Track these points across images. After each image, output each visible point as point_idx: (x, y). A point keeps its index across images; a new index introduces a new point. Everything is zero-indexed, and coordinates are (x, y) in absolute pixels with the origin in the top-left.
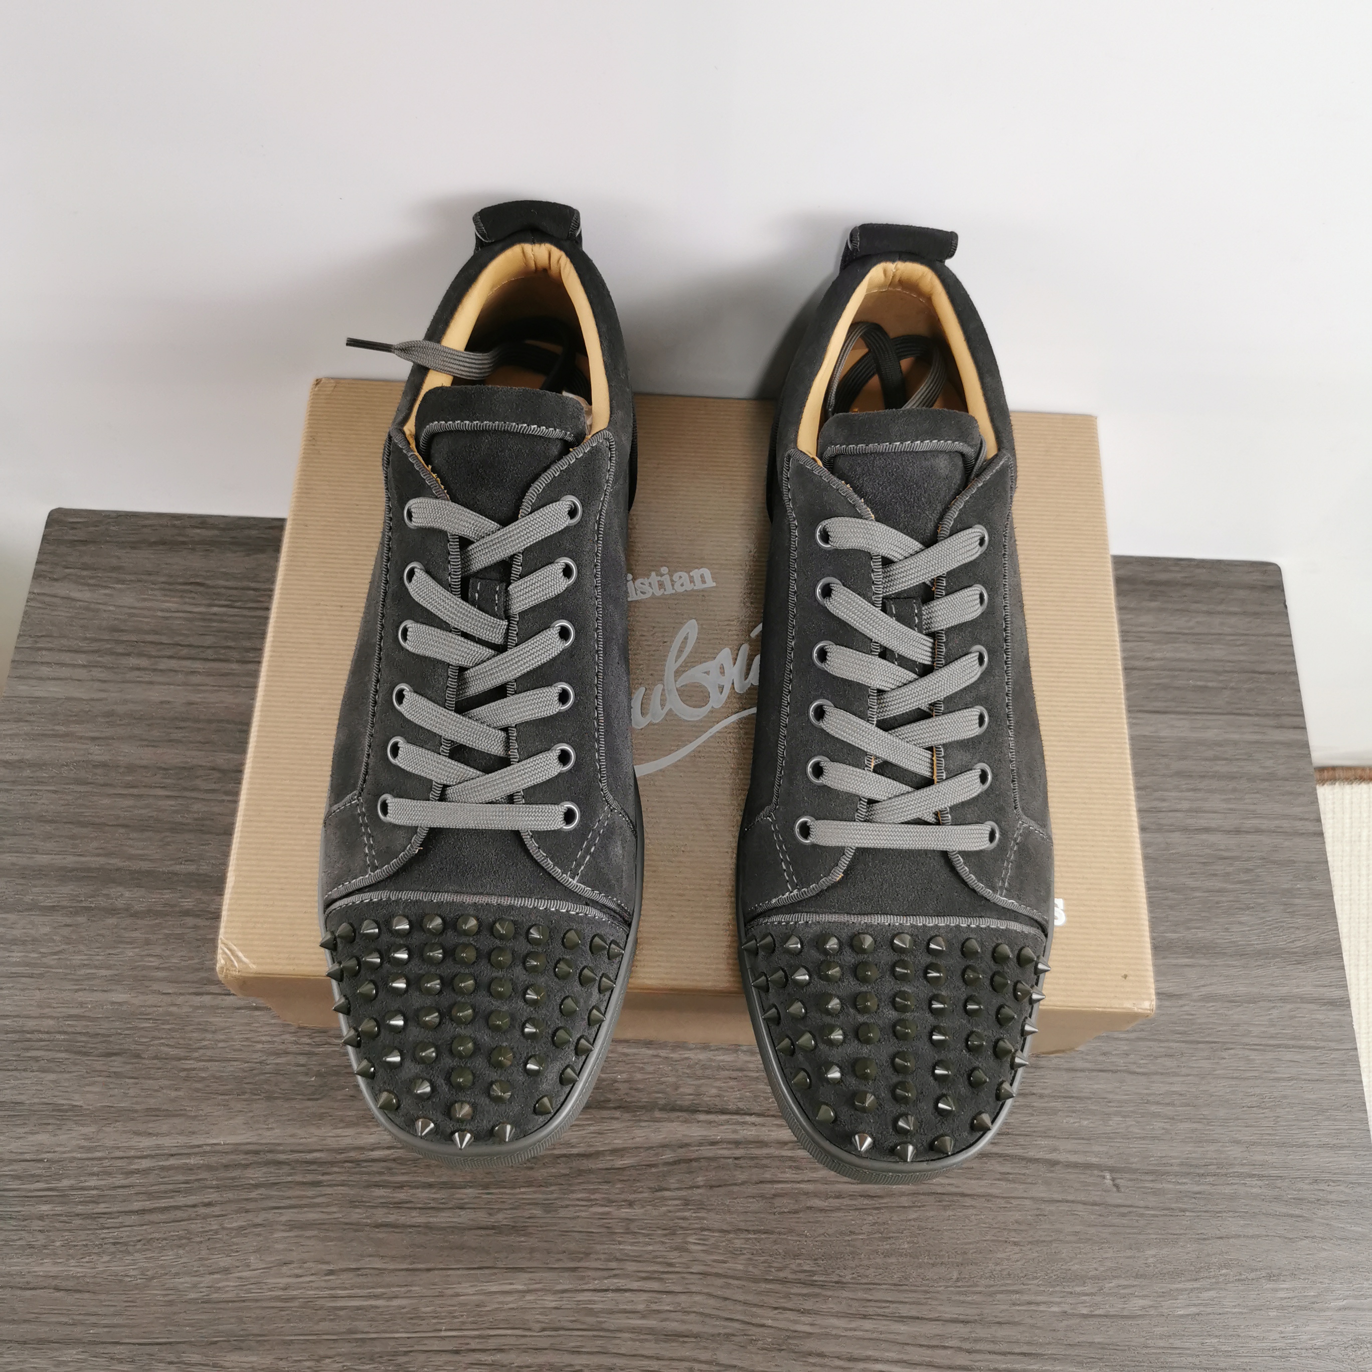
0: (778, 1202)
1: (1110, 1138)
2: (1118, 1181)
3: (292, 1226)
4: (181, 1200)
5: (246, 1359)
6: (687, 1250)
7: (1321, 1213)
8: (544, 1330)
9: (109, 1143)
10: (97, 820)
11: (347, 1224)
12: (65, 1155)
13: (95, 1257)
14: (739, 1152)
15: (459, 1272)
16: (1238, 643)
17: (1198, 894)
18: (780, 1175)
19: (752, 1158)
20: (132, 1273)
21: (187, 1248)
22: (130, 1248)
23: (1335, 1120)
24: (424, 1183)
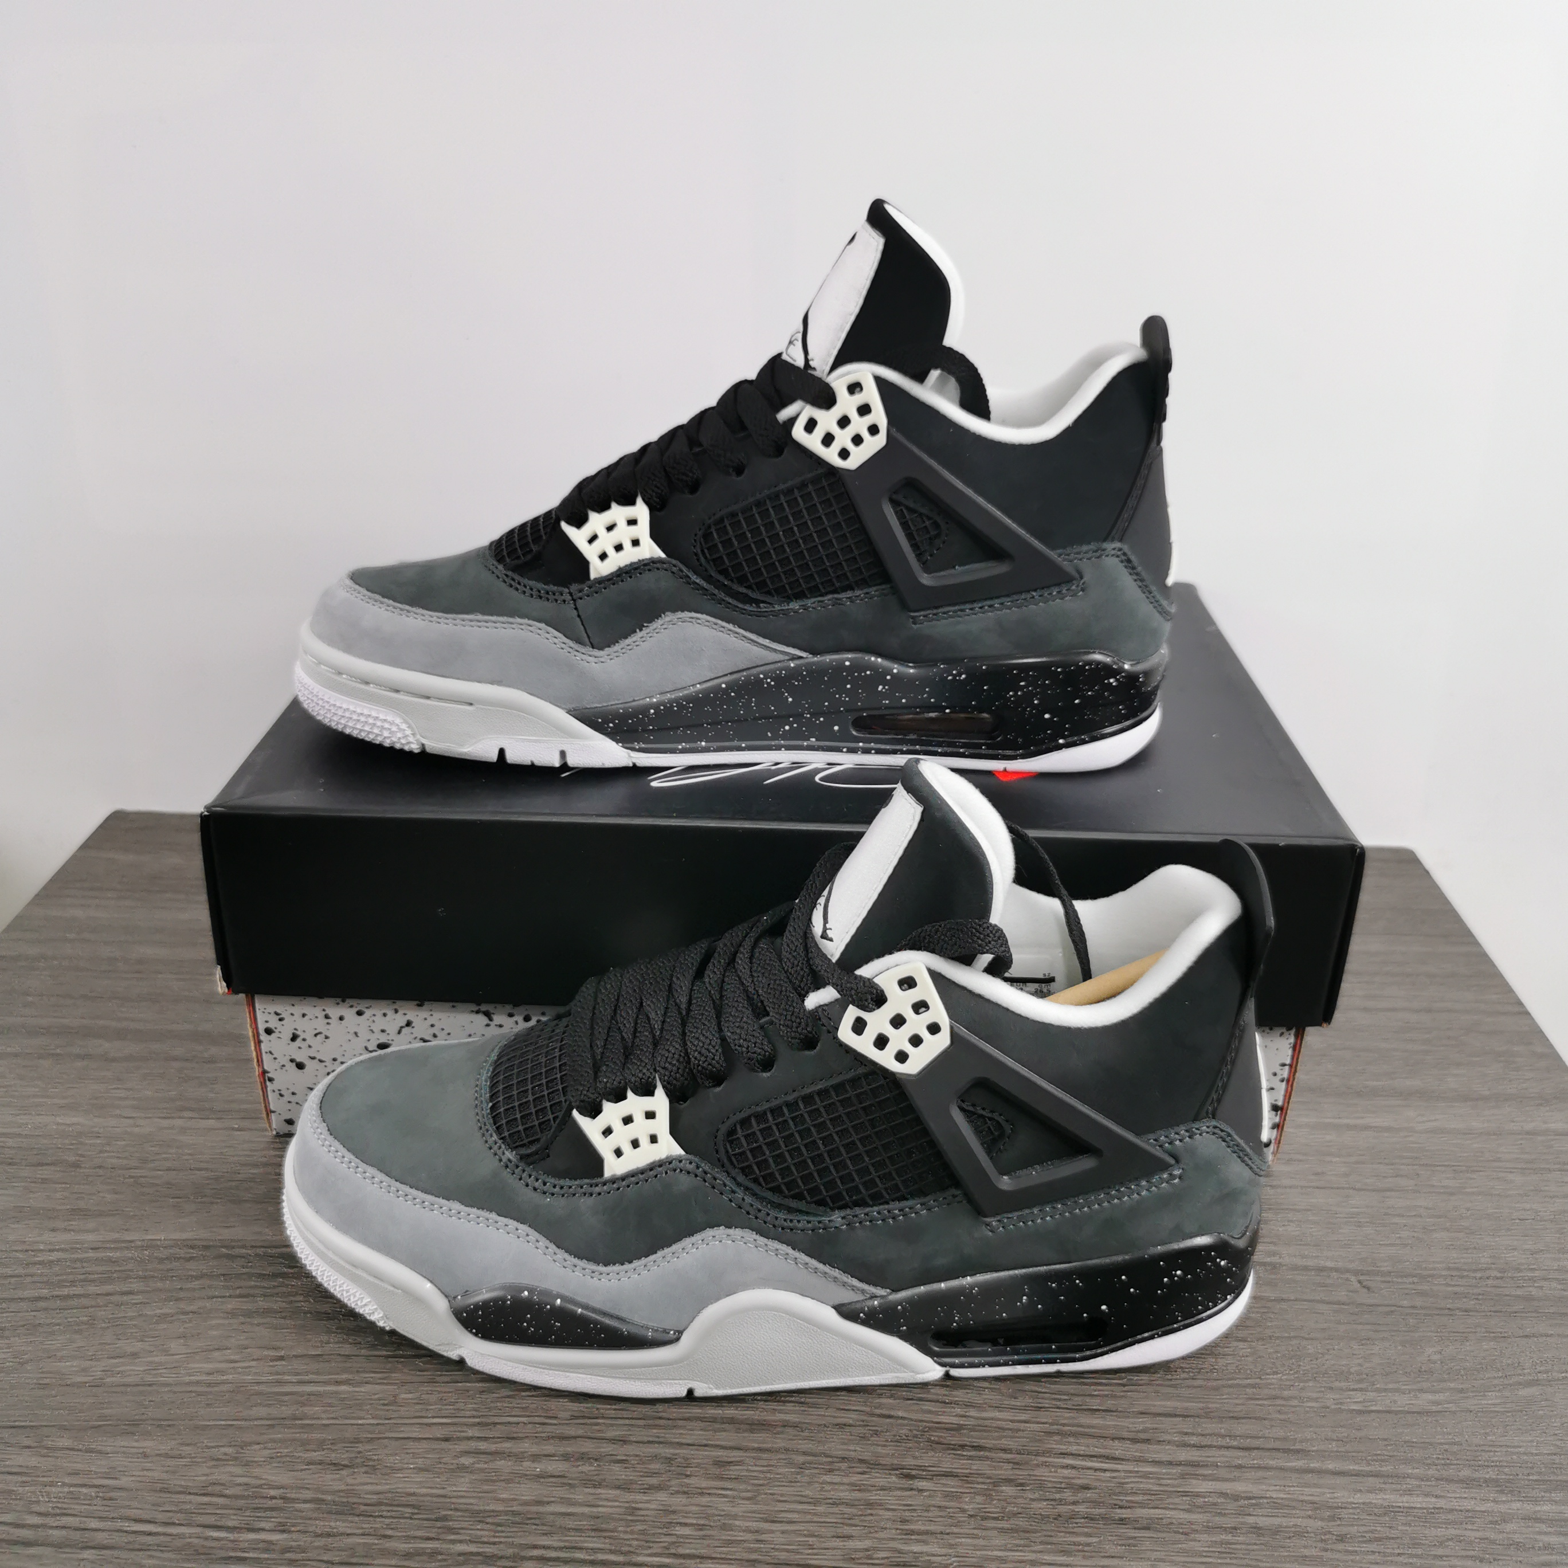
2: (1367, 1283)
3: (236, 1314)
5: (136, 1444)
8: (577, 1418)
21: (85, 1334)
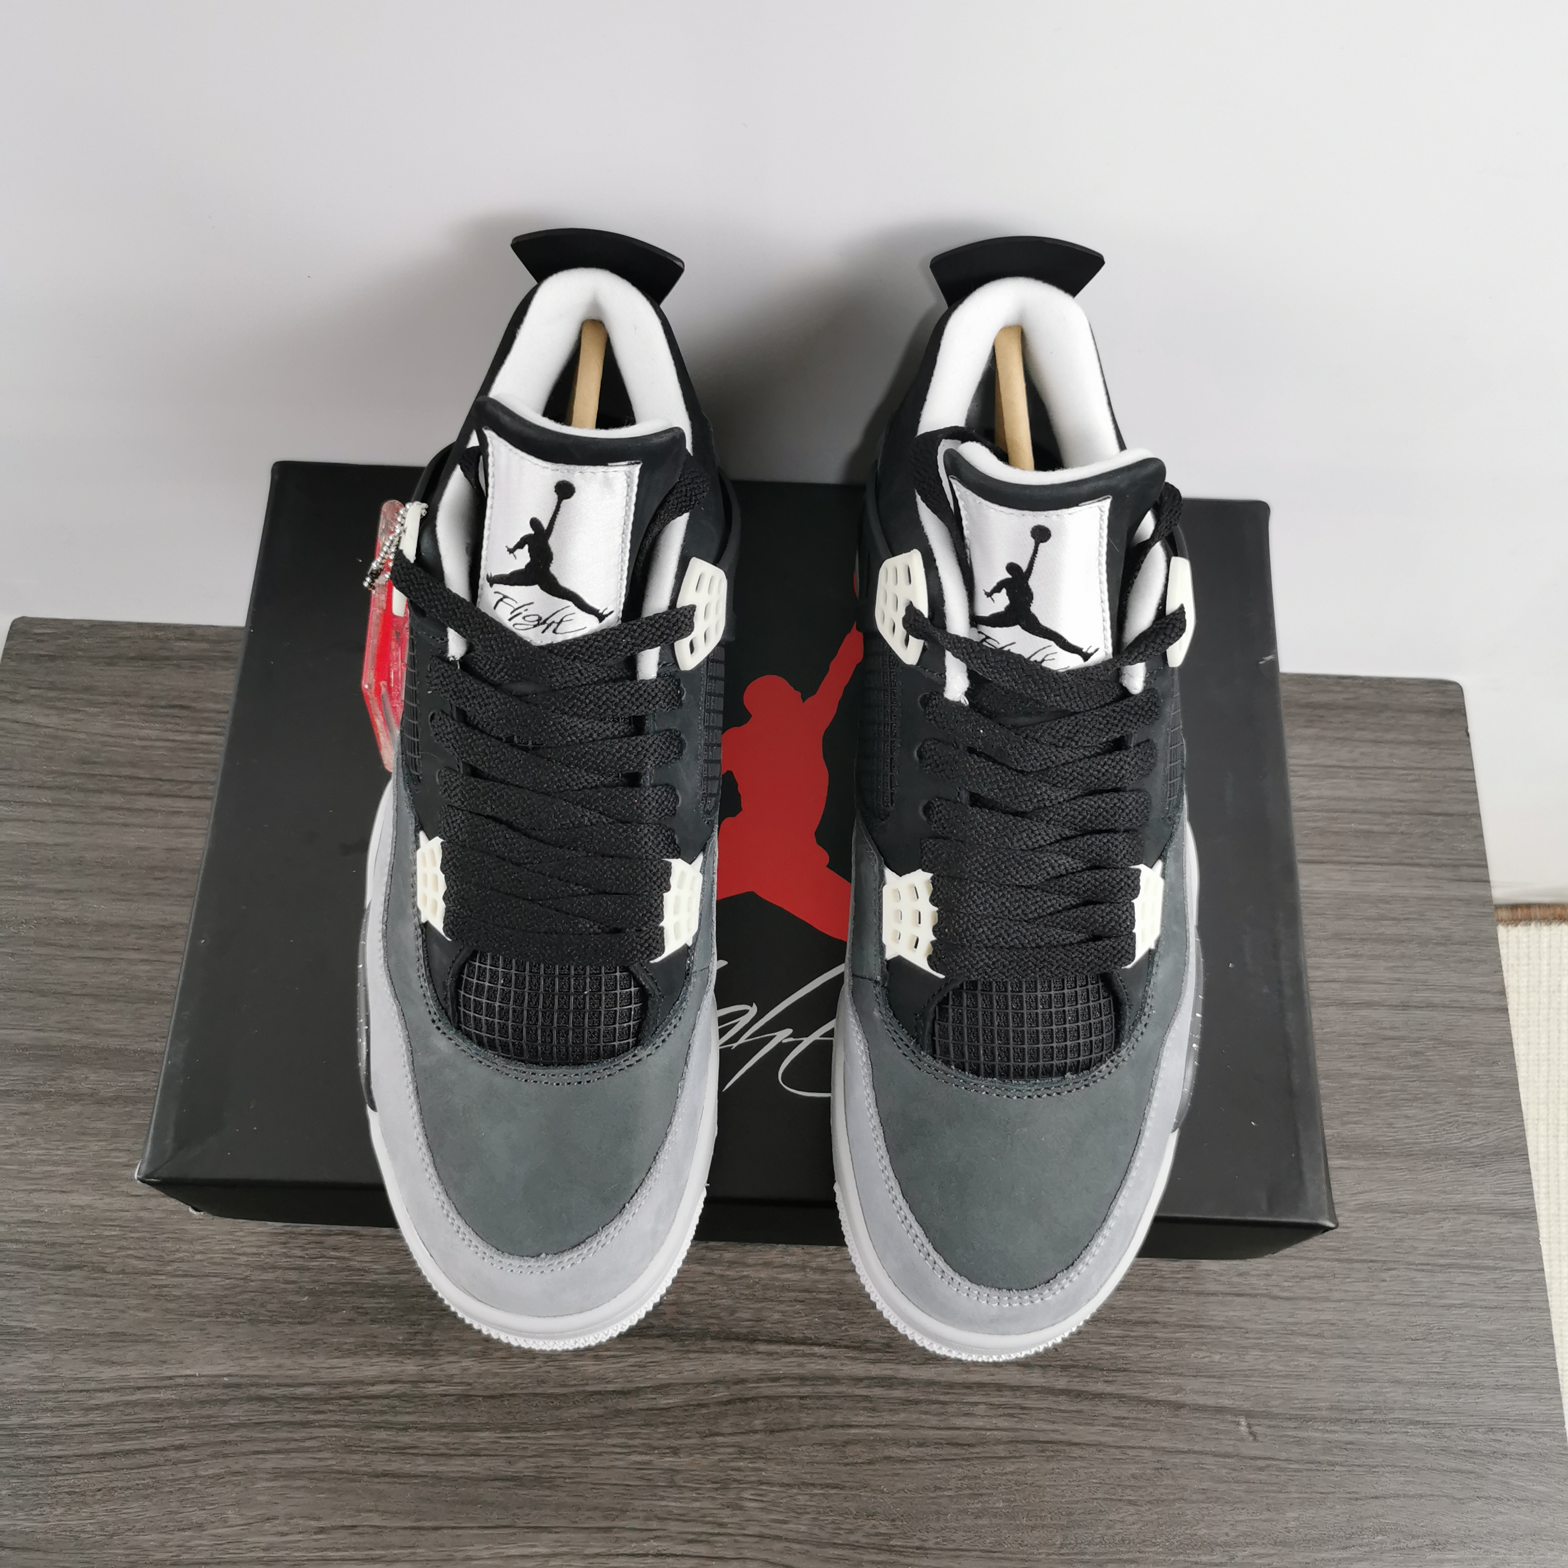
0: (850, 1450)
1: (1246, 1376)
2: (1255, 1429)
3: (277, 1474)
4: (149, 1442)
6: (741, 1508)
7: (1496, 1469)
9: (65, 1372)
10: (60, 989)
11: (340, 1472)
12: (15, 1387)
13: (47, 1509)
14: (806, 1390)
15: (471, 1532)
16: (1410, 778)
17: (1355, 1082)
18: (855, 1419)
19: (820, 1398)
20: (90, 1528)
21: (155, 1500)
22: (89, 1499)
23: (1516, 1356)
24: (436, 1424)
